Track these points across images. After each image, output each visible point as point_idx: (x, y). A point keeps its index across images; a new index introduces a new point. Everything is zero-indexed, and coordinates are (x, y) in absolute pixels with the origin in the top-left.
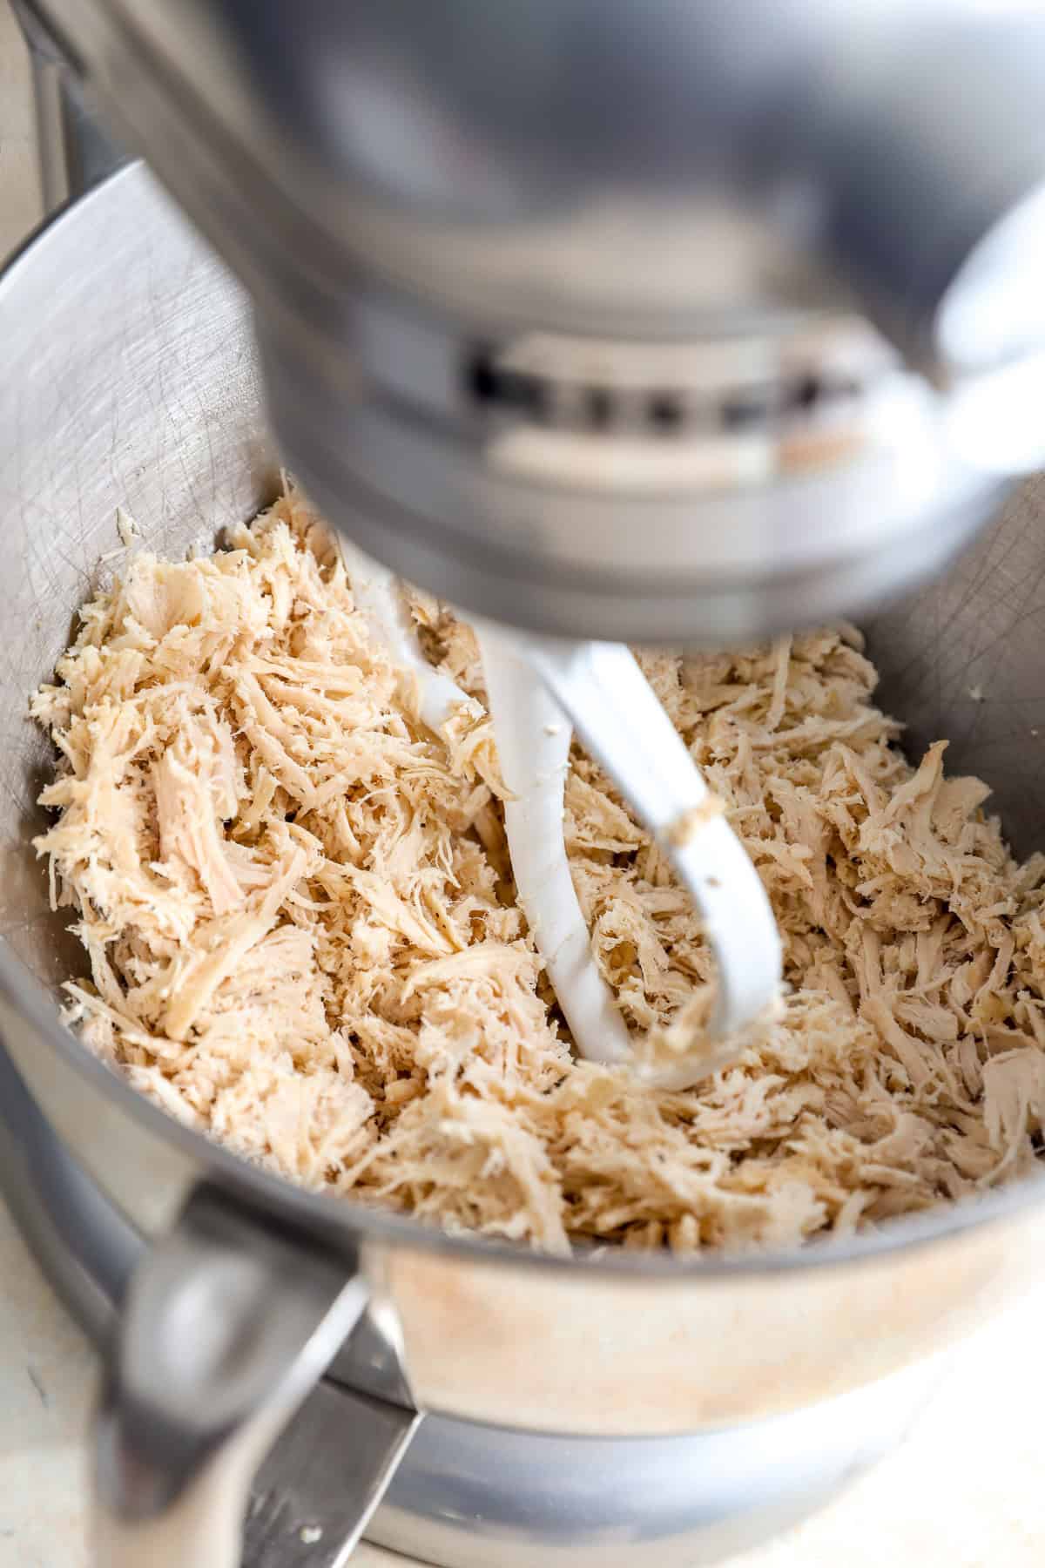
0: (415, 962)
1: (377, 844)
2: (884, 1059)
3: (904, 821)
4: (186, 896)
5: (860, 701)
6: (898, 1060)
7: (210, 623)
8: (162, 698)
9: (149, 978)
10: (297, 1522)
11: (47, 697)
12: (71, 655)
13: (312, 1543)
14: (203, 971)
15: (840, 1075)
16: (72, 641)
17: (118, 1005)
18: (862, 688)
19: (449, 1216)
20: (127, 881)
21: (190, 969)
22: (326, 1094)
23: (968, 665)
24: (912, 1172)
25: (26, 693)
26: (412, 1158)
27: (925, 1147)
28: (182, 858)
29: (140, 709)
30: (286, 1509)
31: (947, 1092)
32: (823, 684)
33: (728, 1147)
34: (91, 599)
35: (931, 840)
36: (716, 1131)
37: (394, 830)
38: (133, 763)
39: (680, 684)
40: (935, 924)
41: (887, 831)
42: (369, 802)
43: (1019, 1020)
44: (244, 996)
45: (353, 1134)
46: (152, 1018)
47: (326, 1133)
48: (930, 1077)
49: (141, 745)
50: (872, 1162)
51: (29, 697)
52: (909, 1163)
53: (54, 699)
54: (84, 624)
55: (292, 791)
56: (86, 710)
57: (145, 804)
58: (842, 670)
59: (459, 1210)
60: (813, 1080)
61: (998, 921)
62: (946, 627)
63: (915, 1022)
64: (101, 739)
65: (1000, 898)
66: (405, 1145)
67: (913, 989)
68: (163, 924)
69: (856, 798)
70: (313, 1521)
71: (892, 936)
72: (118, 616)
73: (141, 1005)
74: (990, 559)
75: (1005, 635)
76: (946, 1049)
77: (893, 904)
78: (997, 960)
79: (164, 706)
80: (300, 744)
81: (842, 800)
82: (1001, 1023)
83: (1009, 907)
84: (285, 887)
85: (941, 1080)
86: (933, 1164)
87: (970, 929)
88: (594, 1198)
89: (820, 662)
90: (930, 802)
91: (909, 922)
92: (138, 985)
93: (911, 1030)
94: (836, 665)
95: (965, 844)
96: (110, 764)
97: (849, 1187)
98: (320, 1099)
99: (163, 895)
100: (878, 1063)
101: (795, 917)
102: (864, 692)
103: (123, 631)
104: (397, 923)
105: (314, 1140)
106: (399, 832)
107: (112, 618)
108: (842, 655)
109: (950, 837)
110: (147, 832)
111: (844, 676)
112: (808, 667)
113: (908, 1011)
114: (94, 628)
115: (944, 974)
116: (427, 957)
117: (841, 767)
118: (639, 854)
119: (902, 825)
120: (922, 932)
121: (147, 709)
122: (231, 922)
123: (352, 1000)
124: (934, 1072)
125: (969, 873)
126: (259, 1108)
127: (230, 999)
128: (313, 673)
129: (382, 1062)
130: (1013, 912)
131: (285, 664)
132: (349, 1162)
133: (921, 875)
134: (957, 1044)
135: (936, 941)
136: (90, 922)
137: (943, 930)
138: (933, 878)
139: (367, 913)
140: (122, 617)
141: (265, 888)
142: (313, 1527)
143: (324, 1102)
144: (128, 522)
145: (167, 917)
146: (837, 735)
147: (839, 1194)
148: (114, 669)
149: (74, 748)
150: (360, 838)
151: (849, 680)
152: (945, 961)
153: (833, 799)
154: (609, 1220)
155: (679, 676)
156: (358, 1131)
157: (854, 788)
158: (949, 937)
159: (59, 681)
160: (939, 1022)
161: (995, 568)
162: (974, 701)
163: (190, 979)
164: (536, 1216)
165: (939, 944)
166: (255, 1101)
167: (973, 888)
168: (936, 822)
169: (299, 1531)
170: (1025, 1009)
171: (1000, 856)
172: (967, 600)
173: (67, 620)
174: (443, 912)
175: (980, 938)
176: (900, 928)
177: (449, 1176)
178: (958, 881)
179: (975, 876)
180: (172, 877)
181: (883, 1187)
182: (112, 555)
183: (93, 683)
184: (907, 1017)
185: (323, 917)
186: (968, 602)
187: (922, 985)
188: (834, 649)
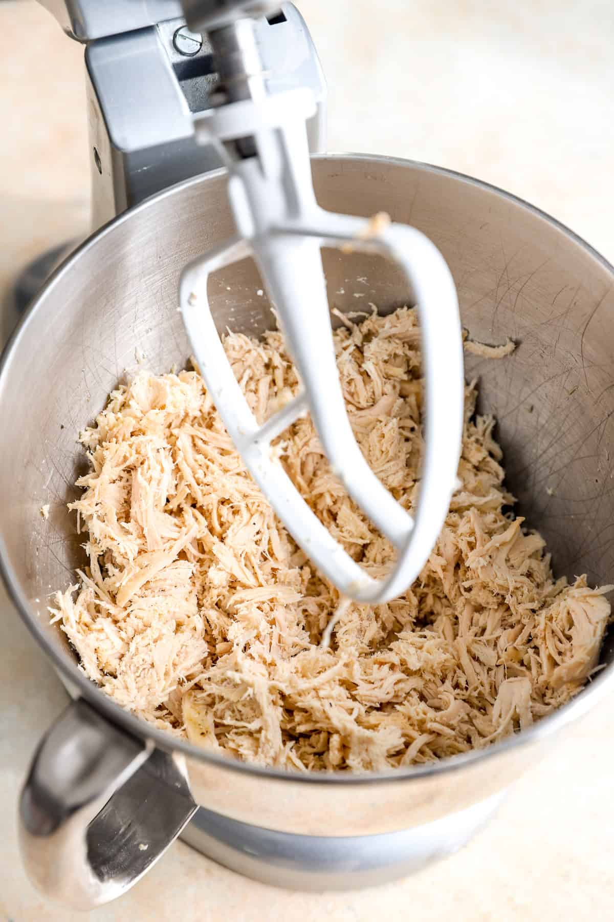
0: (238, 588)
1: (231, 529)
2: (458, 671)
3: (492, 554)
4: (136, 539)
5: (494, 486)
6: (464, 672)
7: (170, 409)
8: (142, 442)
9: (114, 575)
10: (139, 840)
11: (89, 433)
12: (104, 414)
13: (143, 850)
14: (136, 577)
15: (434, 675)
16: (105, 407)
17: (99, 584)
18: (496, 479)
19: (228, 713)
20: (109, 529)
21: (130, 576)
22: (185, 644)
23: (548, 477)
24: (454, 729)
25: (78, 431)
26: (216, 684)
27: (462, 718)
28: (136, 521)
29: (131, 446)
30: (134, 833)
31: (483, 692)
32: (476, 475)
33: (369, 704)
34: (117, 388)
35: (504, 566)
36: (365, 696)
37: (241, 523)
38: (124, 471)
39: (407, 465)
40: (501, 606)
41: (481, 558)
42: (232, 507)
43: (525, 663)
44: (156, 591)
45: (195, 665)
46: (114, 593)
47: (181, 663)
48: (477, 683)
49: (128, 463)
50: (435, 721)
51: (80, 433)
52: (452, 725)
53: (92, 434)
54: (112, 400)
55: (194, 495)
56: (104, 444)
57: (126, 491)
58: (488, 469)
59: (233, 711)
60: (421, 676)
61: (528, 612)
62: (541, 456)
63: (478, 654)
64: (109, 459)
65: (532, 600)
66: (215, 676)
67: (482, 637)
68: (122, 551)
69: (472, 539)
70: (145, 841)
71: (479, 609)
72: (128, 399)
73: (109, 586)
74: (563, 428)
75: (566, 466)
76: (490, 669)
77: (480, 593)
78: (523, 631)
79: (142, 446)
80: (200, 474)
81: (466, 538)
82: (517, 662)
83: (535, 605)
84: (184, 541)
85: (482, 686)
86: (465, 727)
87: (514, 612)
88: (298, 717)
89: (477, 464)
90: (510, 546)
91: (488, 603)
92: (110, 577)
93: (475, 658)
94: (485, 466)
95: (524, 569)
96: (111, 471)
97: (422, 731)
98: (183, 645)
99: (125, 538)
100: (455, 672)
101: (438, 589)
102: (498, 482)
103: (129, 406)
104: (231, 570)
105: (175, 665)
106: (242, 525)
107: (125, 399)
108: (488, 462)
109: (516, 565)
110: (125, 505)
111: (488, 472)
112: (469, 466)
113: (475, 649)
114: (116, 403)
115: (499, 632)
116: (245, 587)
117: (469, 521)
118: (370, 546)
119: (490, 557)
120: (493, 609)
121: (134, 447)
122: (155, 555)
123: (207, 601)
124: (480, 681)
125: (519, 585)
126: (152, 645)
127: (149, 591)
128: (214, 438)
129: (215, 633)
130: (537, 609)
131: (202, 433)
132: (189, 678)
133: (493, 582)
134: (495, 669)
135: (499, 615)
136: (92, 543)
137: (504, 610)
138: (499, 585)
139: (217, 564)
140: (130, 400)
141: (175, 540)
142: (145, 845)
143: (184, 647)
144: (140, 353)
145: (125, 549)
146: (476, 504)
147: (415, 734)
148: (121, 425)
149: (96, 460)
150: (222, 525)
151: (490, 475)
152: (502, 625)
153: (462, 537)
154: (302, 729)
155: (407, 461)
156: (197, 664)
157: (472, 533)
158: (506, 614)
159: (96, 425)
160: (488, 655)
161: (564, 433)
162: (548, 495)
163: (130, 580)
164: (266, 721)
165: (500, 616)
166: (151, 643)
167: (520, 593)
168: (510, 556)
169: (138, 845)
170: (530, 658)
171: (543, 577)
172: (551, 445)
173: (105, 397)
174: (256, 567)
175: (519, 618)
176: (484, 605)
177: (231, 695)
178: (511, 589)
179: (522, 587)
180: (131, 530)
181: (439, 735)
182: (132, 368)
183: (111, 430)
184: (474, 651)
185: (200, 561)
186: (551, 446)
187: (487, 636)
188: (484, 458)
